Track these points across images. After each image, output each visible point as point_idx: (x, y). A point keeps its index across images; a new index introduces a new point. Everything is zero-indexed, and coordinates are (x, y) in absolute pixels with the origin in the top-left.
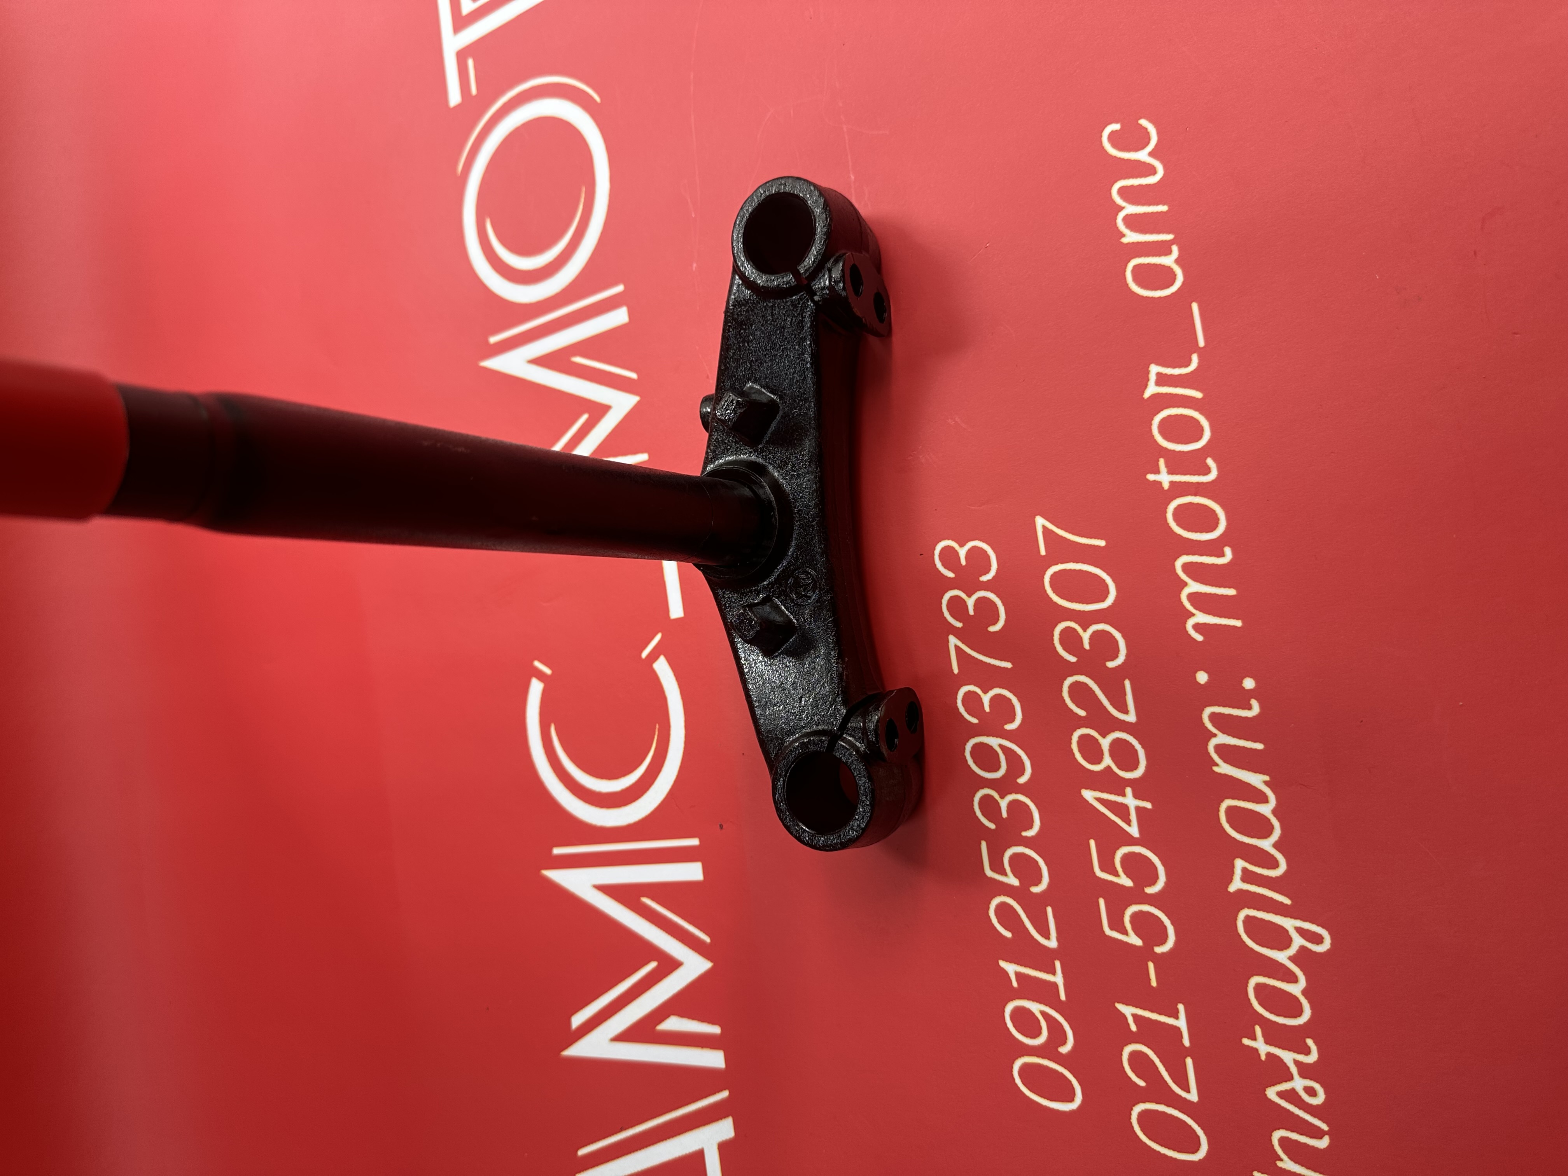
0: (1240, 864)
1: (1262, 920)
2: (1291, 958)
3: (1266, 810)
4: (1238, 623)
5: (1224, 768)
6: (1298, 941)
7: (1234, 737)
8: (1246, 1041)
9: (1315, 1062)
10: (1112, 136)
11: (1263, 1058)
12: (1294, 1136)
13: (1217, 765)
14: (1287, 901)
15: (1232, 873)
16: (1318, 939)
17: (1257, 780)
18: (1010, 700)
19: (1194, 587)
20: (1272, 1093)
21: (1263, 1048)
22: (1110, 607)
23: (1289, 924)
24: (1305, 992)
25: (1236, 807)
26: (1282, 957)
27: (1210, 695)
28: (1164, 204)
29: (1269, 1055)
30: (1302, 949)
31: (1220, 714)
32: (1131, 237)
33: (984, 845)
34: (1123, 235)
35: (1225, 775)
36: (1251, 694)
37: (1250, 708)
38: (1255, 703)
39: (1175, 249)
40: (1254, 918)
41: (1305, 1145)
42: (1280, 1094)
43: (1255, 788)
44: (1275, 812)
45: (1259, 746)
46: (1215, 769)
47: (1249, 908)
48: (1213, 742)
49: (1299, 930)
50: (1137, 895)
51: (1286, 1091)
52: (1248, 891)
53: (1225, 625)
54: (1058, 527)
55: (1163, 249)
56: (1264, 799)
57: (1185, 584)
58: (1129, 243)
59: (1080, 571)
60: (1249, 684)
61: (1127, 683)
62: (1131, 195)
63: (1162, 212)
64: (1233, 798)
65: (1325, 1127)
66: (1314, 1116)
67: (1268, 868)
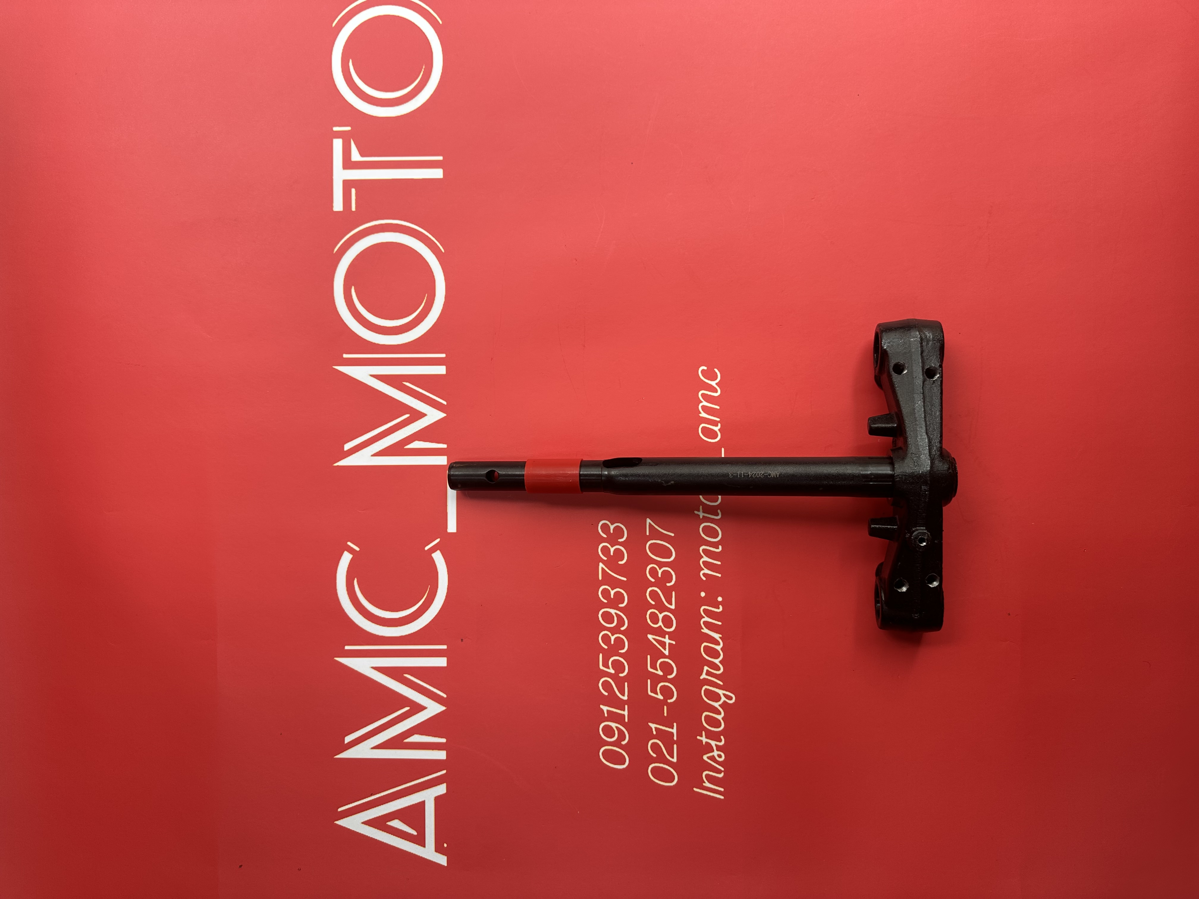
0: (706, 668)
1: (711, 690)
2: (720, 705)
3: (719, 648)
4: (720, 575)
5: (705, 630)
6: (723, 699)
7: (711, 619)
8: (698, 737)
9: (723, 745)
10: (703, 371)
11: (704, 743)
12: (711, 773)
13: (703, 629)
14: (721, 683)
15: (703, 671)
16: (731, 698)
17: (717, 636)
18: (623, 594)
19: (705, 559)
20: (705, 758)
21: (704, 739)
22: (671, 561)
23: (721, 692)
24: (723, 719)
25: (708, 646)
26: (716, 705)
27: (705, 602)
28: (718, 406)
29: (706, 743)
30: (725, 702)
31: (707, 609)
32: (703, 415)
33: (601, 655)
34: (701, 413)
35: (706, 633)
36: (720, 603)
37: (719, 608)
38: (721, 607)
39: (719, 425)
40: (708, 689)
41: (715, 777)
42: (708, 758)
43: (716, 639)
44: (722, 649)
45: (720, 623)
46: (702, 630)
47: (707, 685)
48: (703, 620)
49: (724, 695)
50: (664, 679)
51: (711, 756)
52: (707, 679)
53: (715, 575)
54: (656, 525)
55: (715, 423)
56: (718, 644)
57: (702, 557)
58: (702, 417)
59: (662, 544)
60: (720, 599)
61: (674, 593)
62: (706, 398)
63: (717, 409)
64: (707, 642)
65: (723, 769)
66: (719, 765)
67: (716, 670)
